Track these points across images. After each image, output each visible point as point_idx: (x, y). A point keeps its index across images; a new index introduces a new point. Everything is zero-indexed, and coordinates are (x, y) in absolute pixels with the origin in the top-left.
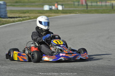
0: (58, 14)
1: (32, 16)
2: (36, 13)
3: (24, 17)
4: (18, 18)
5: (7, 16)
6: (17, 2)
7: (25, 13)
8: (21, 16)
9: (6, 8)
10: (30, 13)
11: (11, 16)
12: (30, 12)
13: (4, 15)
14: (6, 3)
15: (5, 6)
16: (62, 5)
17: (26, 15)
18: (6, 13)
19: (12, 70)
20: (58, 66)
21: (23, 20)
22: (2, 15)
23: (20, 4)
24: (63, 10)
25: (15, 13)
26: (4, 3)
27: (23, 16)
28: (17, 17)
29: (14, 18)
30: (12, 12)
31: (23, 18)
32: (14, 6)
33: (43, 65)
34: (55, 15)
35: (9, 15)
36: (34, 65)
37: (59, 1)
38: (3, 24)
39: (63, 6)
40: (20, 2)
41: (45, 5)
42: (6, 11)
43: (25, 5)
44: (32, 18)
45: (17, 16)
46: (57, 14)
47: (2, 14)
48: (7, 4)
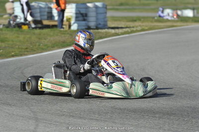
0: (188, 23)
1: (146, 26)
2: (152, 22)
3: (133, 27)
4: (124, 30)
5: (106, 25)
6: (121, 4)
7: (135, 21)
8: (129, 26)
9: (106, 13)
10: (143, 22)
11: (113, 26)
12: (142, 20)
13: (102, 23)
14: (106, 6)
15: (105, 9)
16: (193, 9)
17: (137, 24)
18: (106, 21)
19: (116, 109)
20: (189, 105)
21: (132, 32)
22: (100, 24)
23: (127, 7)
24: (194, 16)
25: (120, 21)
26: (104, 5)
27: (131, 26)
28: (122, 28)
29: (118, 28)
30: (115, 19)
31: (132, 29)
32: (117, 10)
33: (164, 103)
34: (182, 24)
35: (110, 24)
36: (150, 102)
37: (188, 3)
38: (101, 38)
39: (195, 11)
40: (127, 4)
41: (166, 8)
42: (105, 17)
43: (135, 9)
44: (146, 28)
45: (123, 26)
46: (185, 24)
47: (100, 22)
48: (108, 7)
